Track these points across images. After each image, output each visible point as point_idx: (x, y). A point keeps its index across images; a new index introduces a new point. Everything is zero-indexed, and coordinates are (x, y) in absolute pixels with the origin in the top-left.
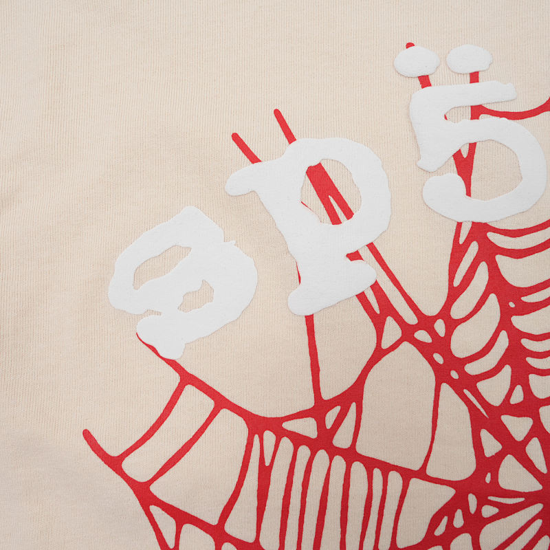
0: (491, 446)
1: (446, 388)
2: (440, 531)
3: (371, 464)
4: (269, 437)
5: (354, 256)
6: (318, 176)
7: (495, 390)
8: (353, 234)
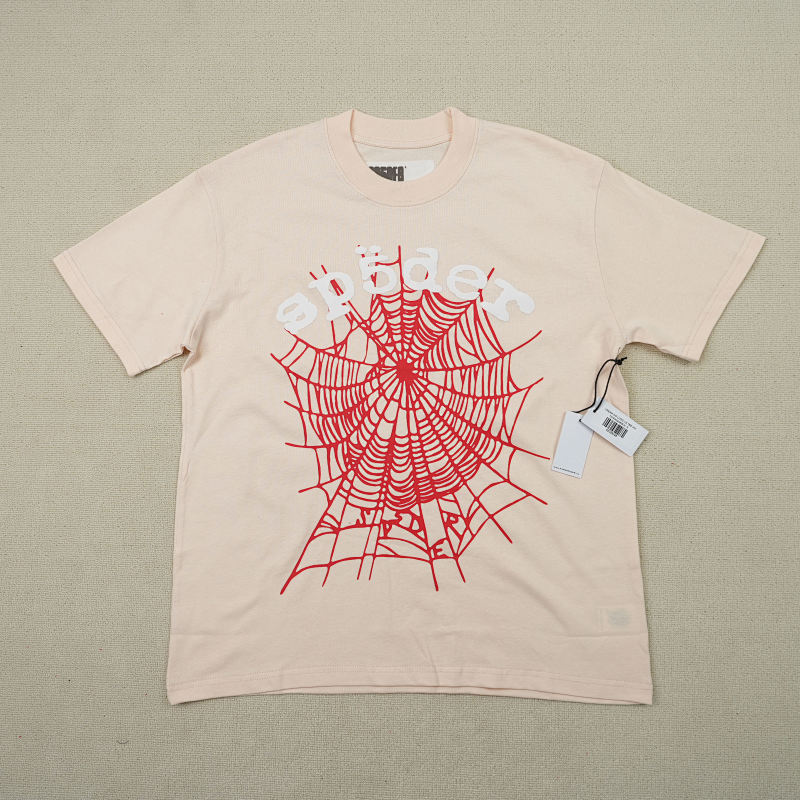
0: (383, 355)
1: (370, 340)
2: (369, 378)
3: (349, 361)
4: (322, 354)
5: (344, 304)
6: (333, 283)
7: (383, 340)
8: (344, 298)
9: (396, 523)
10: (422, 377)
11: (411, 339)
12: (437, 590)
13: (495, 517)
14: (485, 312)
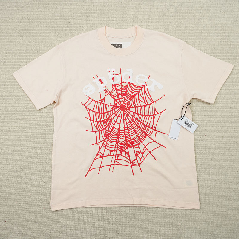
0: (116, 103)
1: (112, 98)
2: (112, 110)
3: (106, 104)
4: (97, 103)
5: (104, 87)
6: (100, 80)
7: (116, 98)
8: (103, 85)
9: (121, 154)
10: (128, 110)
11: (125, 98)
12: (133, 175)
13: (151, 152)
14: (147, 89)
